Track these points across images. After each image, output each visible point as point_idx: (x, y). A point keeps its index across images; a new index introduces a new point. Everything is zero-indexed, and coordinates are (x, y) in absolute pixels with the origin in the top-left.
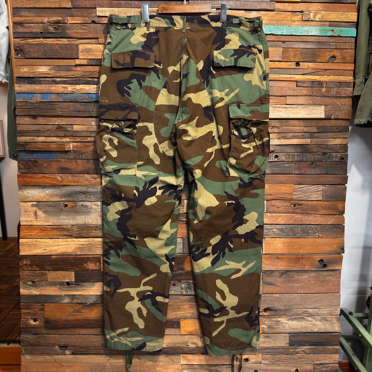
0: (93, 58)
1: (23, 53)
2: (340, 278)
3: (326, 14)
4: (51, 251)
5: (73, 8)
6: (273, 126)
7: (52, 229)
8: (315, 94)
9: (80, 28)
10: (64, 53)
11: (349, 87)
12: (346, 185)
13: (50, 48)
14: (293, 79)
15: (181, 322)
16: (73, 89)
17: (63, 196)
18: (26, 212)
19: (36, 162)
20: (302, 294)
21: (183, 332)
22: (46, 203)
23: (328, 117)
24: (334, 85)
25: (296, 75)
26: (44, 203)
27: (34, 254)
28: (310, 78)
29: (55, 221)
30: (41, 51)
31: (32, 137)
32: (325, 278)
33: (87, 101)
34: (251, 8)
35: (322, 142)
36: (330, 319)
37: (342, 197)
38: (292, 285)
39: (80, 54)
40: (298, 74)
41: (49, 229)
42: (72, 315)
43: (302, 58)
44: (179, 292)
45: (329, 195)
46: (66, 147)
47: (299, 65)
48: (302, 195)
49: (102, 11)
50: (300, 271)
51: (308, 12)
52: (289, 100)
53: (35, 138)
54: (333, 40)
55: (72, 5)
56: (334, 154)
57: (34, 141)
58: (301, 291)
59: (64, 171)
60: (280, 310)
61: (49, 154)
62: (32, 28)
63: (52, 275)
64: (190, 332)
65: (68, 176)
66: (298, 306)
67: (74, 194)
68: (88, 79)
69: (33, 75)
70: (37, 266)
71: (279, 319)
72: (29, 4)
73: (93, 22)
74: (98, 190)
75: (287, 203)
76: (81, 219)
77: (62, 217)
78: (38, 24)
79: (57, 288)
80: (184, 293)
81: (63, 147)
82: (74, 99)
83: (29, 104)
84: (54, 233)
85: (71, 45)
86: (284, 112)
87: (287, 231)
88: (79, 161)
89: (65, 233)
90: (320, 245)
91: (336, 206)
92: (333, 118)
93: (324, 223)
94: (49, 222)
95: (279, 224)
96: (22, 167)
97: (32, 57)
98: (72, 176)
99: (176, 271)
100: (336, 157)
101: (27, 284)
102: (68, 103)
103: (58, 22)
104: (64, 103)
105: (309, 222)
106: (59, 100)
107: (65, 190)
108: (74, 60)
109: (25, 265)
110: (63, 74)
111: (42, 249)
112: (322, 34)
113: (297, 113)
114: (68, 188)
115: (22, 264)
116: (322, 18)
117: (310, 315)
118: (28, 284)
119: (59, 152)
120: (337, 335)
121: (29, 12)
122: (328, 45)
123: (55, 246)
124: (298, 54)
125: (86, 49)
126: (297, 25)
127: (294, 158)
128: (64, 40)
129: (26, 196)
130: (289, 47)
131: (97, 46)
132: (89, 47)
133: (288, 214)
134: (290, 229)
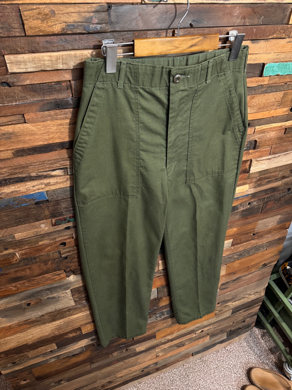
4: (26, 341)
6: (252, 177)
7: (19, 325)
14: (283, 127)
15: (156, 334)
17: (23, 299)
21: (158, 338)
25: (287, 122)
27: (7, 350)
29: (20, 319)
32: (262, 272)
36: (260, 291)
40: (290, 120)
41: (16, 327)
42: (61, 366)
45: (282, 220)
46: (12, 260)
49: (18, 63)
50: (248, 274)
59: (16, 280)
60: (228, 300)
63: (32, 353)
65: (23, 283)
67: (36, 293)
70: (13, 354)
71: (227, 304)
76: (50, 308)
77: (27, 314)
79: (40, 358)
84: (23, 328)
86: (267, 163)
87: (244, 254)
89: (36, 323)
91: (285, 225)
93: (272, 240)
94: (14, 321)
98: (29, 281)
105: (262, 243)
107: (23, 295)
111: (15, 343)
113: (278, 162)
114: (27, 292)
118: (8, 366)
131: (23, 126)
132: (9, 129)
133: (248, 242)
134: (247, 252)
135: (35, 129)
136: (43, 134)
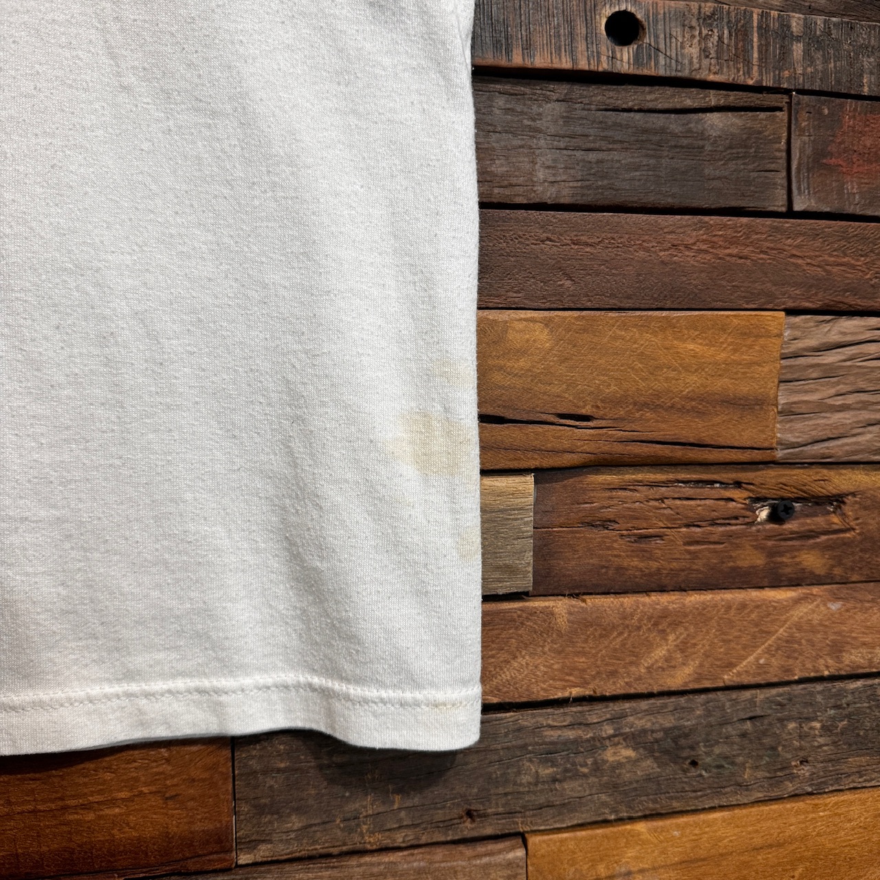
48: (845, 418)
75: (718, 491)
87: (717, 750)
133: (728, 596)
134: (748, 725)
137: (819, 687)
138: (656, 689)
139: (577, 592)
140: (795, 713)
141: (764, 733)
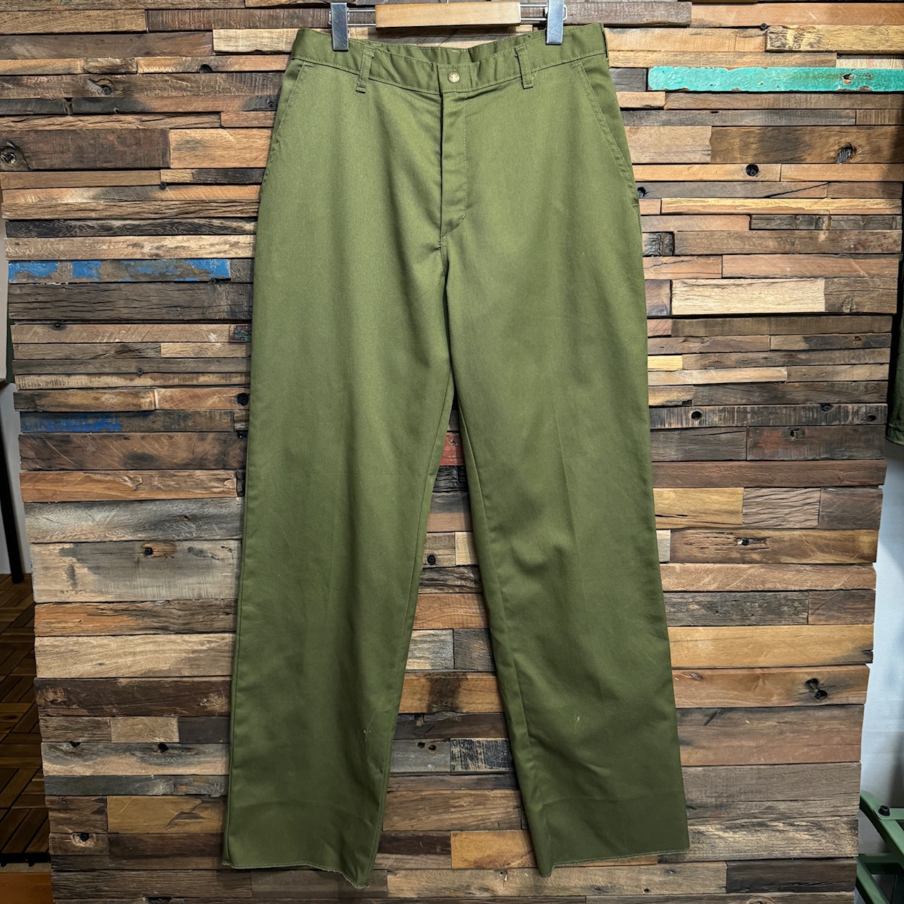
0: (208, 166)
1: (23, 155)
2: (861, 724)
3: (828, 31)
4: (118, 668)
5: (151, 32)
6: (687, 334)
7: (116, 611)
8: (798, 248)
9: (170, 85)
10: (131, 154)
11: (891, 228)
12: (880, 487)
13: (92, 142)
14: (740, 210)
15: (452, 839)
16: (158, 248)
17: (139, 527)
18: (47, 568)
19: (66, 440)
20: (762, 767)
21: (456, 863)
22: (98, 546)
23: (834, 311)
24: (851, 224)
25: (749, 200)
26: (92, 546)
27: (73, 676)
28: (787, 205)
29: (122, 590)
30: (69, 150)
31: (53, 378)
32: (820, 726)
33: (195, 279)
34: (627, 21)
35: (817, 376)
36: (831, 825)
37: (869, 520)
38: (736, 743)
39: (174, 154)
40: (755, 196)
41: (108, 613)
42: (176, 824)
43: (763, 153)
44: (445, 766)
45: (834, 514)
46: (143, 400)
47: (757, 170)
48: (765, 516)
49: (228, 39)
50: (758, 709)
51: (781, 29)
52: (732, 265)
53: (60, 378)
54: (846, 102)
55: (148, 26)
56: (850, 406)
57: (58, 387)
58: (759, 759)
59: (140, 462)
60: (704, 806)
61: (101, 419)
62: (44, 88)
63: (121, 728)
64: (475, 862)
65: (152, 476)
66: (750, 796)
67: (169, 521)
68: (196, 221)
69: (52, 213)
70: (82, 704)
71: (702, 828)
72: (34, 24)
73: (206, 68)
74: (231, 510)
75: (725, 536)
76: (188, 584)
77: (140, 581)
78: (60, 77)
79: (135, 758)
80: (459, 769)
81: (135, 401)
82: (160, 274)
83: (42, 291)
84: (122, 624)
85: (149, 133)
86: (718, 297)
87: (724, 609)
88: (180, 437)
89: (149, 622)
90: (809, 644)
91: (854, 541)
92: (848, 311)
93: (822, 586)
94: (107, 593)
95: (704, 592)
96: (31, 454)
97: (48, 167)
98: (162, 476)
99: (435, 713)
100: (856, 413)
101: (58, 749)
102: (145, 285)
103: (111, 71)
104: (134, 285)
105: (784, 586)
106: (121, 277)
107: (144, 512)
108: (156, 172)
109: (52, 702)
110: (128, 208)
111: (94, 663)
112: (817, 87)
113: (751, 301)
114: (151, 507)
115: (43, 701)
116: (819, 42)
117: (783, 817)
118: (61, 750)
119: (126, 414)
120: (851, 866)
121: (35, 46)
122: (835, 116)
123: (125, 655)
124: (752, 143)
125: (188, 142)
126: (749, 64)
127: (745, 418)
128: (129, 118)
129: (45, 528)
130: (730, 125)
131: (216, 132)
132: (196, 135)
133: (728, 565)
134: (734, 602)
135: (233, 140)
136: (243, 149)
137: (758, 593)
138: (705, 590)
139: (683, 562)
140: (749, 600)
141: (739, 605)
